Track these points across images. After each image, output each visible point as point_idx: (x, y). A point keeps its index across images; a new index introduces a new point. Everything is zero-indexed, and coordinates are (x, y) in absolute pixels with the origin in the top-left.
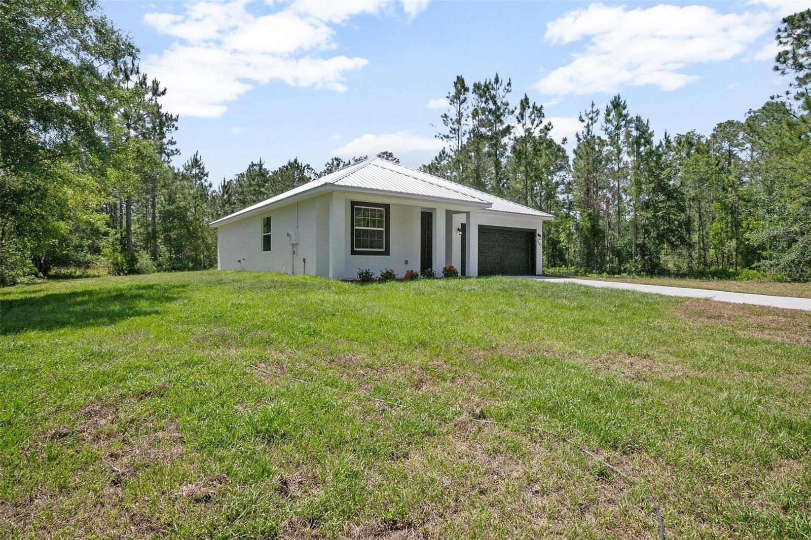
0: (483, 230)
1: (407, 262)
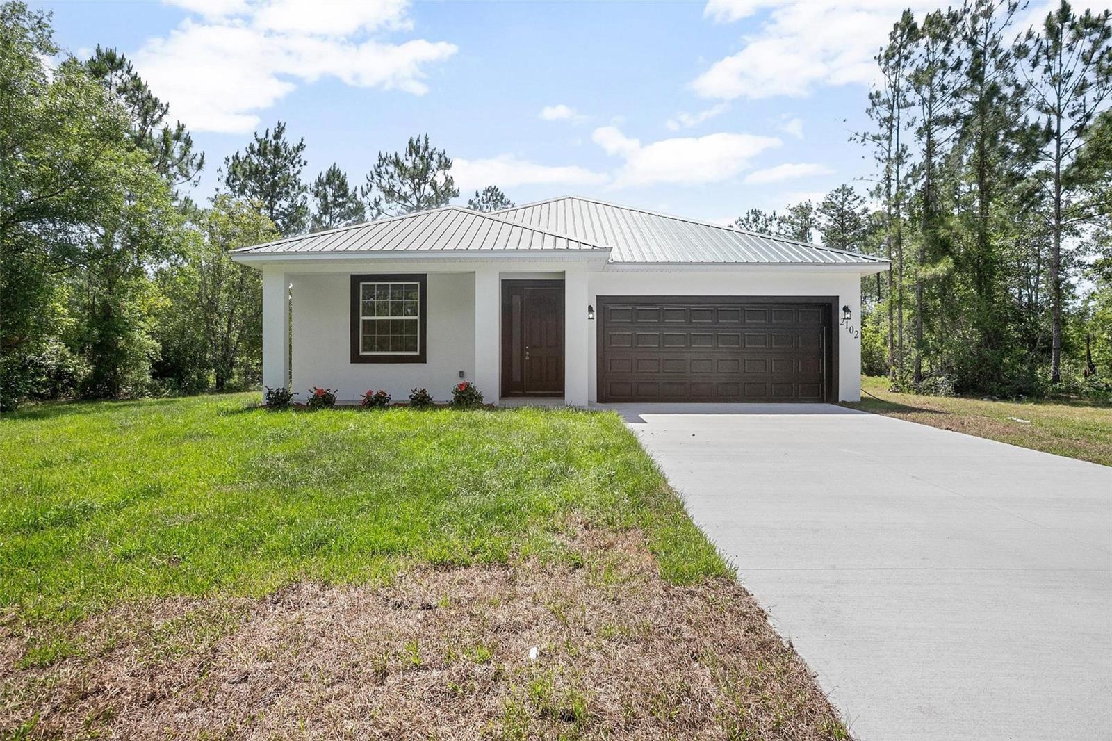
0: (607, 308)
1: (462, 374)
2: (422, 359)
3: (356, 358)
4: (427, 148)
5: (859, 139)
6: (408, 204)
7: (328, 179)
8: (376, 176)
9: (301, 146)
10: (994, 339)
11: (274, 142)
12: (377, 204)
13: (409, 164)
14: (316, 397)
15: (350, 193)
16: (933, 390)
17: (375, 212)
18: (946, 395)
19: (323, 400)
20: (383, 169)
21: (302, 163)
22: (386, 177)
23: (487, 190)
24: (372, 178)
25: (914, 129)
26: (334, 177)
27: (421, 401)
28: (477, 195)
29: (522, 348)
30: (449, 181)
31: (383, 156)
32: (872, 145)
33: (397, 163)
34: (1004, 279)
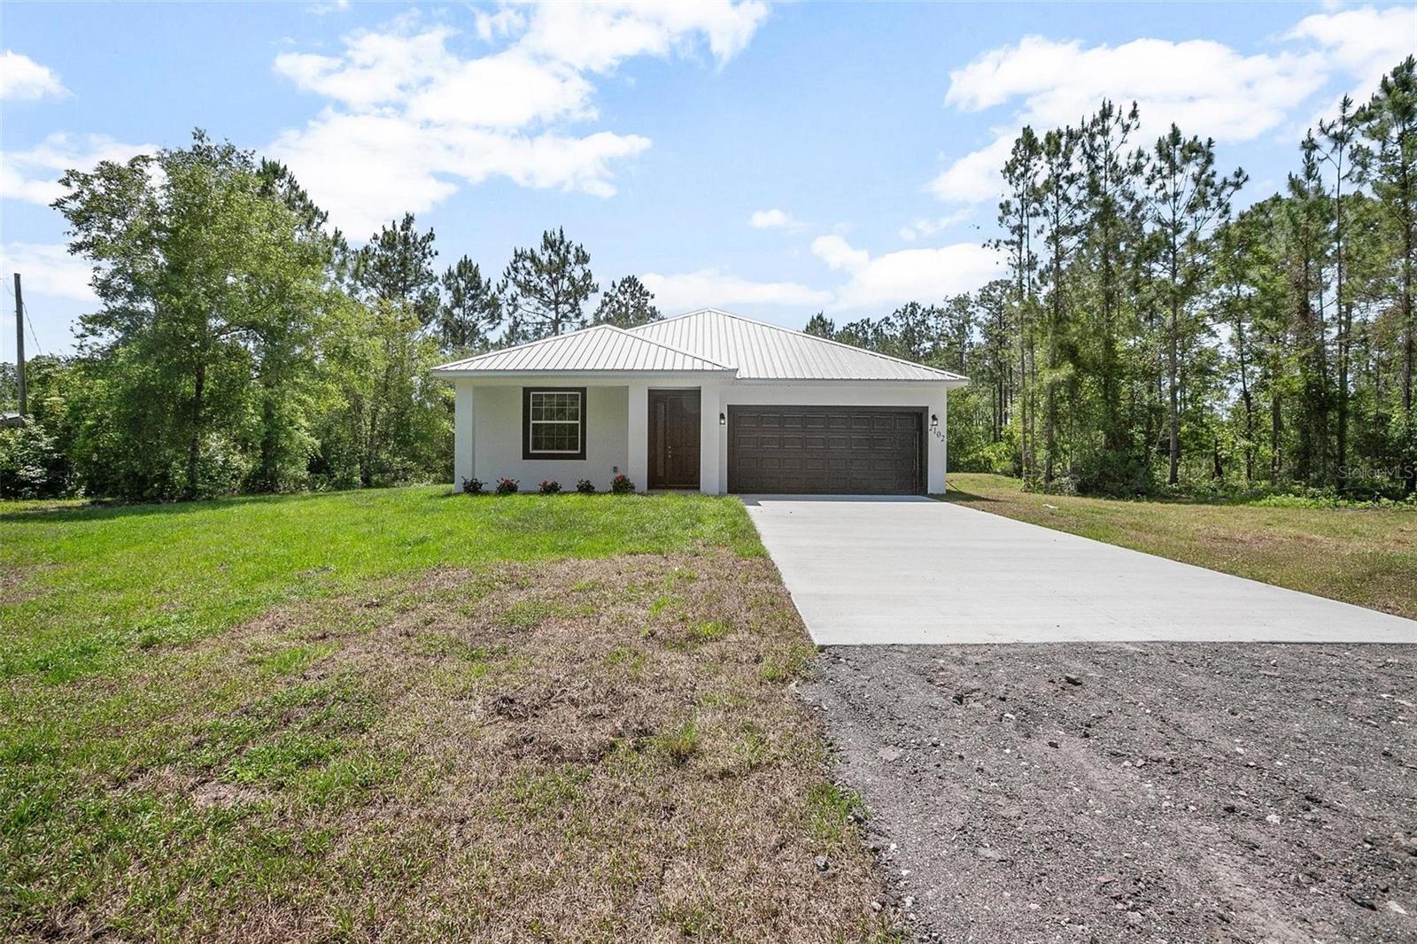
1: (615, 469)
2: (582, 456)
3: (527, 455)
4: (562, 242)
5: (992, 245)
6: (546, 299)
7: (460, 271)
8: (512, 273)
9: (431, 236)
10: (1118, 440)
11: (402, 233)
12: (514, 299)
13: (545, 259)
14: (503, 486)
15: (483, 285)
16: (1057, 490)
17: (511, 309)
18: (1069, 494)
19: (508, 489)
20: (520, 264)
21: (433, 253)
22: (523, 272)
23: (624, 282)
24: (509, 273)
25: (1043, 237)
26: (467, 269)
27: (586, 489)
28: (614, 286)
29: (665, 448)
30: (587, 275)
31: (519, 252)
32: (1005, 251)
33: (533, 259)
34: (1131, 384)
